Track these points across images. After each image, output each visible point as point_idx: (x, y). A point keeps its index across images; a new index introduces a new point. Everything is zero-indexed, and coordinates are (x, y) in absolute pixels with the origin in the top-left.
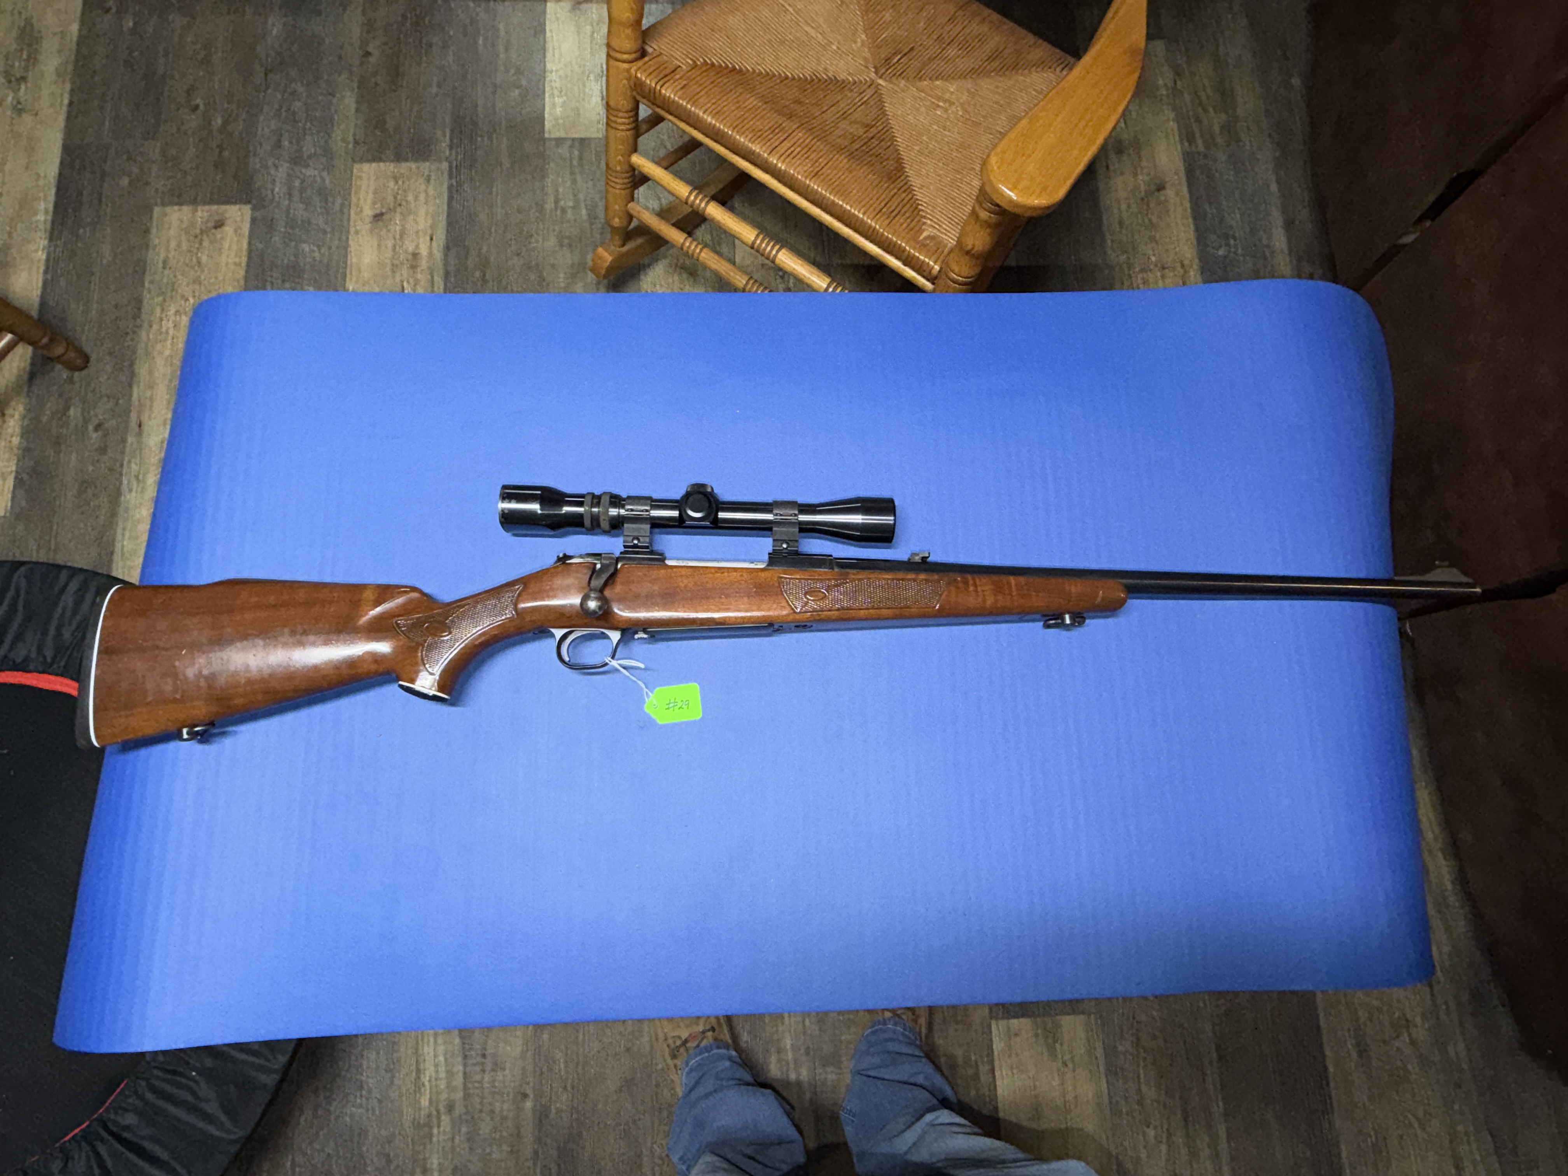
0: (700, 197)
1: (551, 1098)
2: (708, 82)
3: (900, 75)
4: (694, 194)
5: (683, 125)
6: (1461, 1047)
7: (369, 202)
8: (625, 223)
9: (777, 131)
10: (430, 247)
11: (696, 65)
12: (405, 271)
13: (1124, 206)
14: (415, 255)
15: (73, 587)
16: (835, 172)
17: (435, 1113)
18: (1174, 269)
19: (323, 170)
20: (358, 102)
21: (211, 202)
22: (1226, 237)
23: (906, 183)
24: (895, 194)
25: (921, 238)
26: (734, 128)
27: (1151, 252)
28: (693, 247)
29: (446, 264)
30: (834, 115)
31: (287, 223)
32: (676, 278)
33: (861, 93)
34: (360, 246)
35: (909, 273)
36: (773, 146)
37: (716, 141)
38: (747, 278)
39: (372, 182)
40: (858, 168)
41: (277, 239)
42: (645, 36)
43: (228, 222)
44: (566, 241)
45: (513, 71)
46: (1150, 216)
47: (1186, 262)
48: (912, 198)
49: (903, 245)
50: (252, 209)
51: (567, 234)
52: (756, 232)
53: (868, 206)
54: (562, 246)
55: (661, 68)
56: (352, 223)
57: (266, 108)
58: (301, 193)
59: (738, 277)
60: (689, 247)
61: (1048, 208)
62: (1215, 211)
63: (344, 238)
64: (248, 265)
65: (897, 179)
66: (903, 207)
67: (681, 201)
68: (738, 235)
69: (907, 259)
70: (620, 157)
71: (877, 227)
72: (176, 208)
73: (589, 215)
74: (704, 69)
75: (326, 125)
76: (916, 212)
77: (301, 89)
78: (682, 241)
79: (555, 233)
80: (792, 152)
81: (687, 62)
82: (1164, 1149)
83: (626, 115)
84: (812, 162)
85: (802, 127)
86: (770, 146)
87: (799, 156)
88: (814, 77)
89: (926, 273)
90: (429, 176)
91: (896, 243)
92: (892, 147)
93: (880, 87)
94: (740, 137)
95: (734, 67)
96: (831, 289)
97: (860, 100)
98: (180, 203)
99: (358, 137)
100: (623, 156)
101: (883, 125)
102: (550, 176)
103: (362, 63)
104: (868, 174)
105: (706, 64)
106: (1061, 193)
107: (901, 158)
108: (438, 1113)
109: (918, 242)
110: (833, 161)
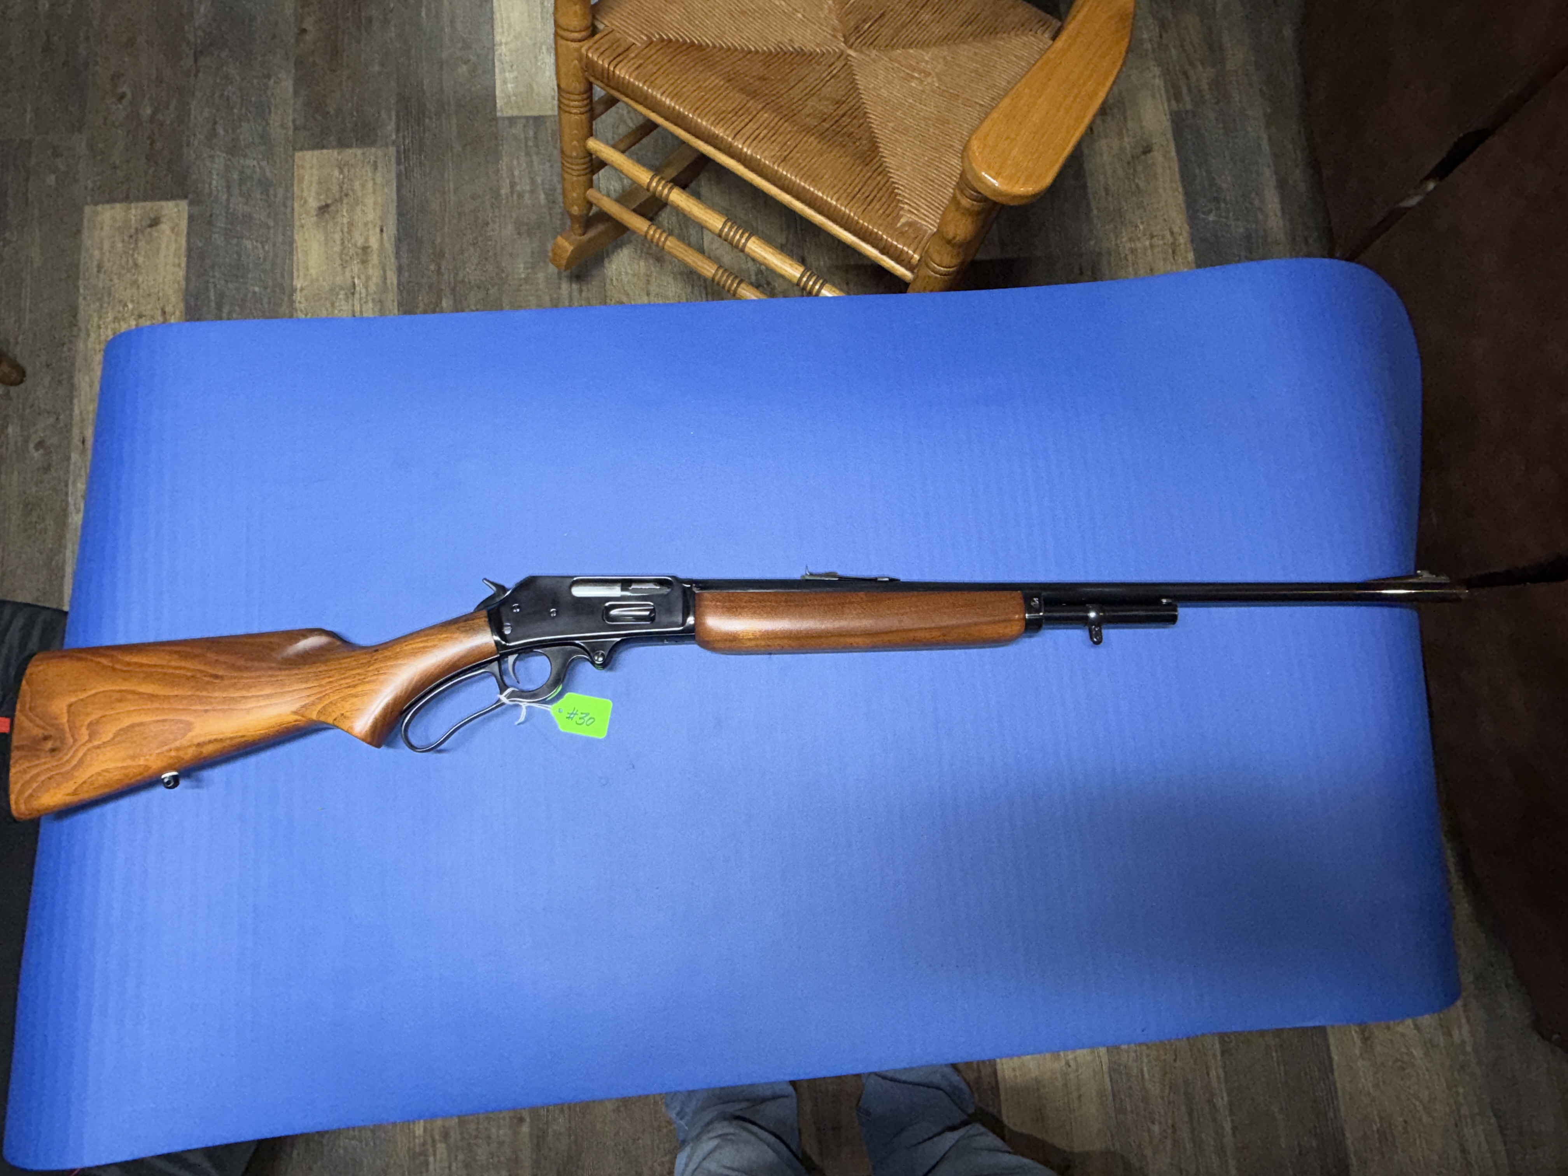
0: (663, 182)
1: (548, 1121)
2: (665, 61)
3: (871, 44)
4: (656, 180)
5: (641, 108)
6: (1466, 1028)
7: (313, 194)
8: (585, 212)
9: (740, 112)
10: (382, 238)
11: (652, 42)
12: (356, 267)
14: (365, 249)
15: (19, 623)
16: (805, 155)
17: (430, 1141)
18: (1163, 238)
19: (263, 160)
20: (295, 84)
21: (145, 200)
23: (881, 165)
24: (870, 177)
25: (899, 225)
26: (695, 111)
27: (1139, 221)
28: (657, 236)
29: (398, 258)
30: (802, 92)
31: (227, 218)
32: (642, 263)
33: (830, 66)
34: (306, 240)
35: (888, 263)
36: (738, 128)
37: (676, 125)
38: (715, 267)
39: (315, 171)
40: (830, 149)
41: (217, 236)
42: (594, 12)
43: (164, 219)
44: (525, 228)
45: (460, 45)
46: (1137, 181)
47: (1176, 229)
48: (887, 181)
49: (880, 233)
50: (191, 204)
51: (525, 220)
52: (724, 220)
53: (841, 191)
54: (519, 234)
56: (296, 217)
57: (198, 94)
58: (240, 185)
59: (706, 266)
60: (654, 235)
61: (1034, 196)
62: (1204, 174)
63: (289, 233)
64: (188, 267)
65: (871, 161)
66: (878, 192)
67: (641, 186)
68: (704, 223)
69: (884, 248)
70: (575, 143)
71: (852, 214)
72: (107, 206)
73: (547, 198)
74: (660, 45)
75: (262, 110)
76: (893, 195)
77: (233, 71)
78: (645, 229)
79: (513, 220)
80: (758, 136)
81: (642, 39)
82: (1169, 1142)
83: (579, 97)
84: (780, 146)
85: (768, 107)
86: (734, 129)
87: (765, 140)
88: (779, 50)
89: (905, 262)
90: (375, 162)
91: (872, 232)
92: (865, 124)
93: (849, 58)
94: (702, 120)
95: (692, 42)
96: (805, 279)
97: (829, 74)
98: (111, 201)
99: (298, 123)
100: (578, 141)
101: (854, 101)
102: (505, 159)
103: (297, 41)
104: (840, 157)
105: (662, 40)
106: (1048, 180)
107: (875, 137)
108: (434, 1141)
109: (896, 230)
110: (802, 143)
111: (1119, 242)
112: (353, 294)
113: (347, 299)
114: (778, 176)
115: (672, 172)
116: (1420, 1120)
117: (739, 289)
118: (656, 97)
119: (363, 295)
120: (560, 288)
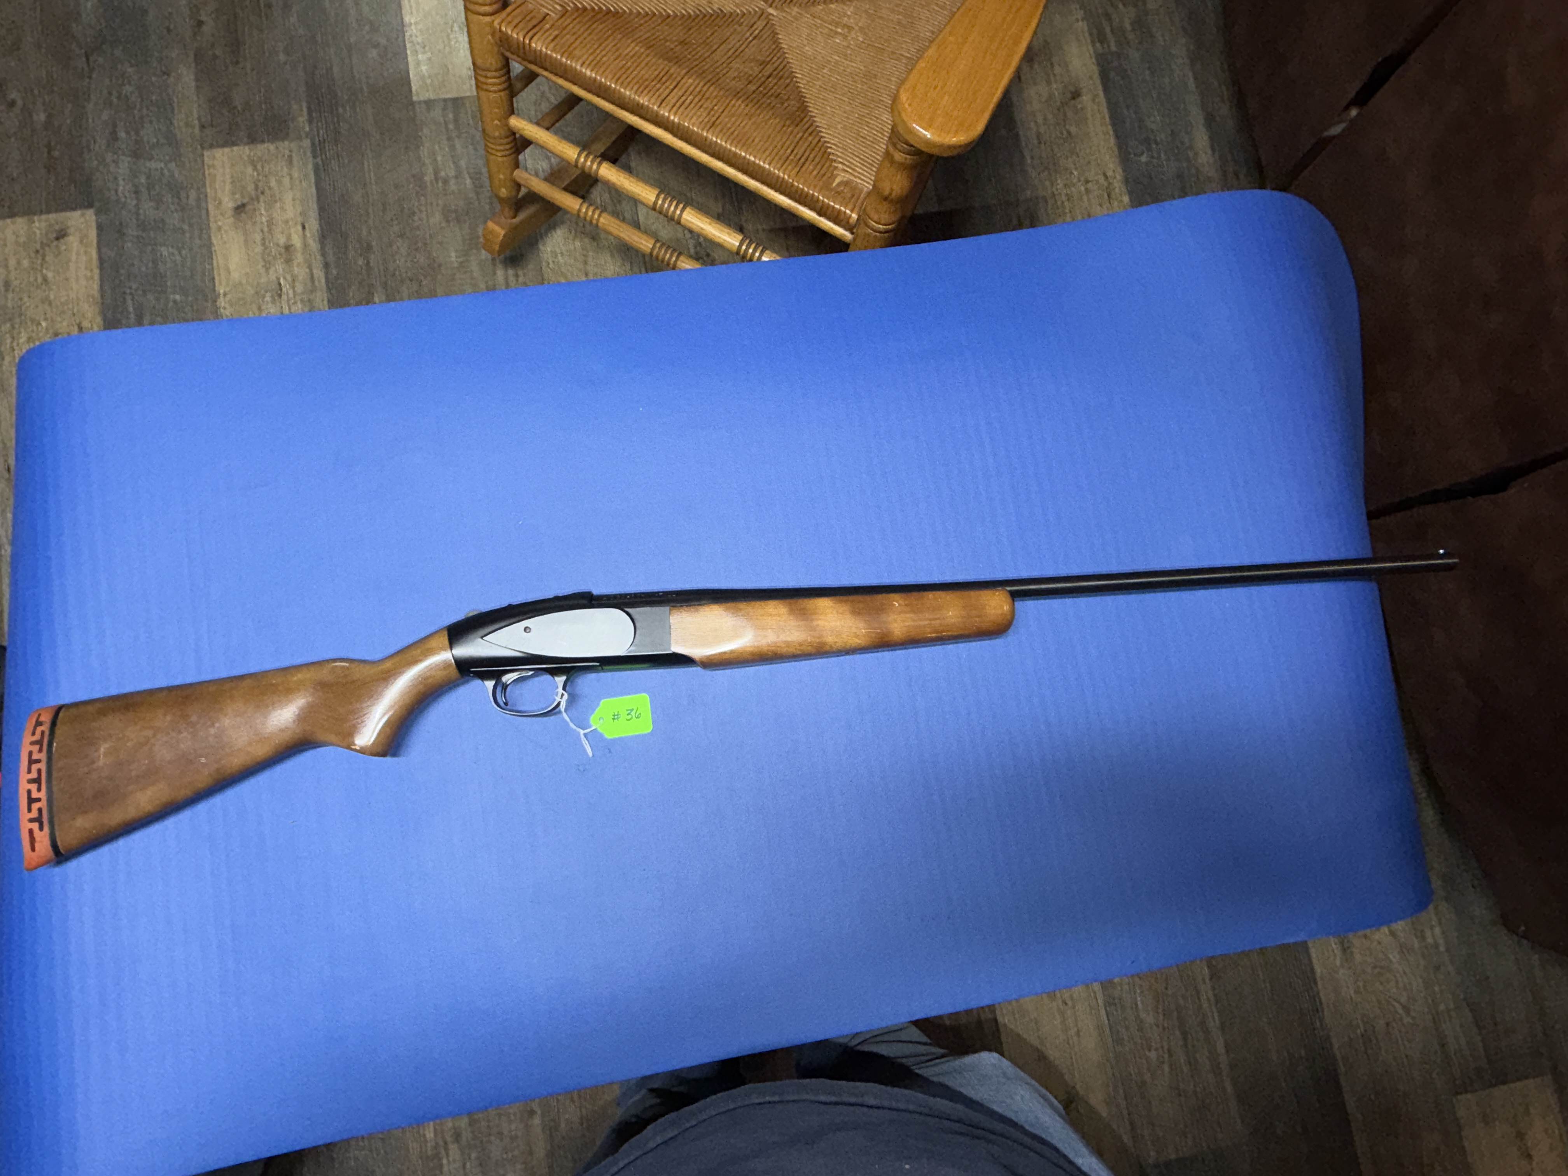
0: (591, 157)
1: (558, 1111)
2: (582, 30)
4: (583, 155)
5: (561, 81)
6: (1437, 931)
7: (227, 194)
8: (514, 193)
9: (664, 79)
10: (304, 236)
11: (567, 11)
12: (280, 267)
13: (1040, 120)
14: (288, 248)
16: (733, 119)
17: (441, 1143)
18: (1097, 182)
19: (170, 161)
20: (197, 80)
21: (49, 212)
22: (1147, 141)
23: (812, 125)
24: (801, 138)
25: (834, 185)
26: (617, 81)
27: (1073, 166)
28: (590, 213)
29: (323, 255)
30: (725, 54)
31: (138, 226)
32: (578, 244)
33: (752, 27)
34: (225, 243)
35: (826, 224)
36: (663, 97)
37: (598, 96)
38: (653, 242)
39: (228, 170)
40: (758, 112)
41: (129, 244)
43: (71, 231)
44: (454, 215)
45: (367, 28)
46: (1067, 127)
47: (1110, 173)
48: (819, 141)
49: (816, 194)
50: (96, 214)
51: (453, 207)
52: (657, 192)
53: (773, 154)
54: (448, 221)
55: (528, 18)
56: (212, 219)
57: (94, 97)
58: (148, 189)
59: (643, 241)
60: (586, 213)
61: (967, 145)
62: (1133, 115)
63: (205, 236)
64: (101, 279)
65: (801, 121)
66: (811, 153)
67: (569, 163)
68: (637, 197)
69: (821, 208)
70: (496, 122)
71: (786, 177)
72: (9, 221)
73: (473, 183)
74: (576, 15)
75: (165, 109)
76: (826, 156)
77: (130, 71)
78: (577, 207)
79: (440, 208)
80: (684, 102)
81: (556, 8)
82: (1166, 1069)
83: (497, 74)
84: (707, 112)
85: (692, 71)
86: (659, 96)
87: (692, 105)
88: (698, 12)
89: (843, 223)
90: (290, 157)
91: (808, 193)
92: (792, 85)
93: (771, 17)
94: (625, 89)
95: (608, 8)
96: (744, 247)
97: (751, 35)
98: (12, 215)
99: (203, 120)
100: (500, 121)
101: (780, 60)
102: (427, 145)
103: (195, 34)
104: (770, 118)
105: (577, 9)
106: (980, 127)
107: (802, 96)
108: (446, 1143)
109: (832, 190)
110: (729, 107)
111: (1054, 189)
112: (280, 296)
113: (273, 301)
114: (708, 143)
115: (601, 147)
116: (1401, 1019)
117: (679, 263)
118: (576, 69)
119: (291, 295)
120: (495, 274)
